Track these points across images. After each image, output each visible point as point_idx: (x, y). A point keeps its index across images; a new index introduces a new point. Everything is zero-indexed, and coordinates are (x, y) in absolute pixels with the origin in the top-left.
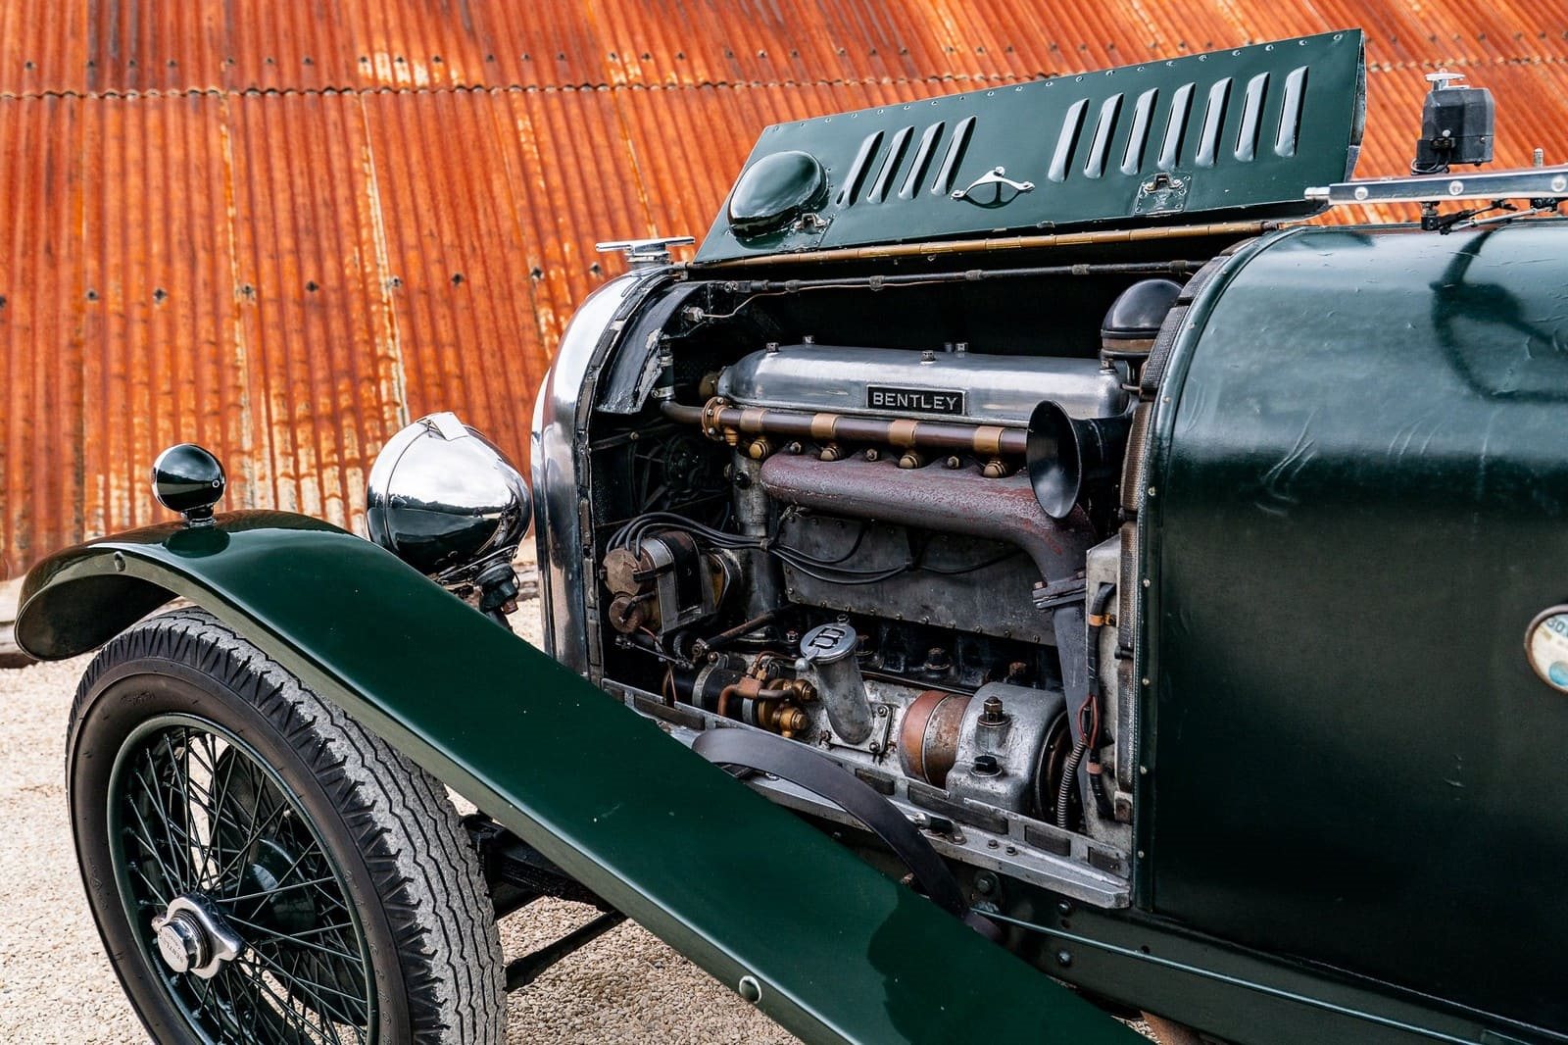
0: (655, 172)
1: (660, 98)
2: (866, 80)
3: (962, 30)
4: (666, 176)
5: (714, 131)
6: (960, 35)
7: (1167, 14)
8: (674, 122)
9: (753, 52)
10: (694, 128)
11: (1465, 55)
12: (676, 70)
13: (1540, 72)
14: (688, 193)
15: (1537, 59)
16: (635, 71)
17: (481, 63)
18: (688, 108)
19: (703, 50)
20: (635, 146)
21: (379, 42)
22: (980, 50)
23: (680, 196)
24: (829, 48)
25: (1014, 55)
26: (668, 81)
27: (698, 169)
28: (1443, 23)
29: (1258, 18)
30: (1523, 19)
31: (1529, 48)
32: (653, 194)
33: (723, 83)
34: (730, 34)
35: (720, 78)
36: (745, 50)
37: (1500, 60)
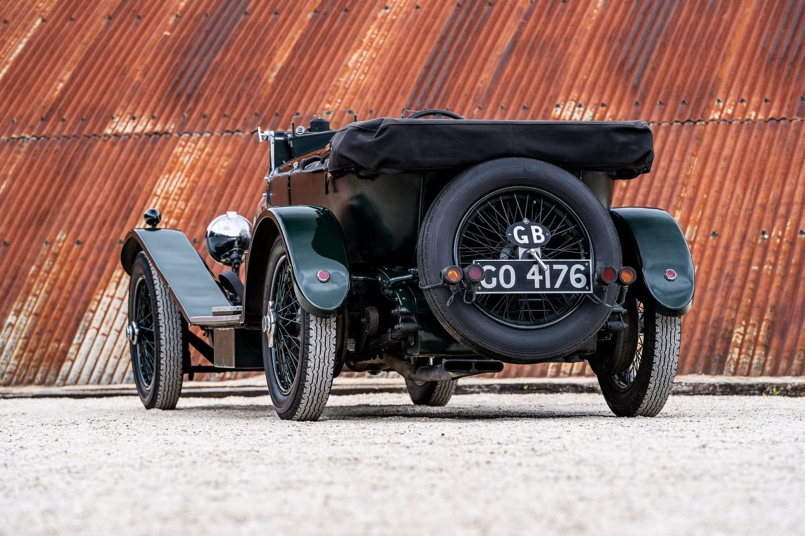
0: (700, 177)
4: (705, 181)
5: (757, 151)
10: (745, 150)
12: (757, 110)
16: (728, 111)
17: (629, 108)
18: (749, 137)
19: (784, 96)
21: (574, 94)
23: (707, 193)
26: (747, 117)
27: (730, 176)
32: (690, 191)
33: (785, 119)
35: (785, 115)
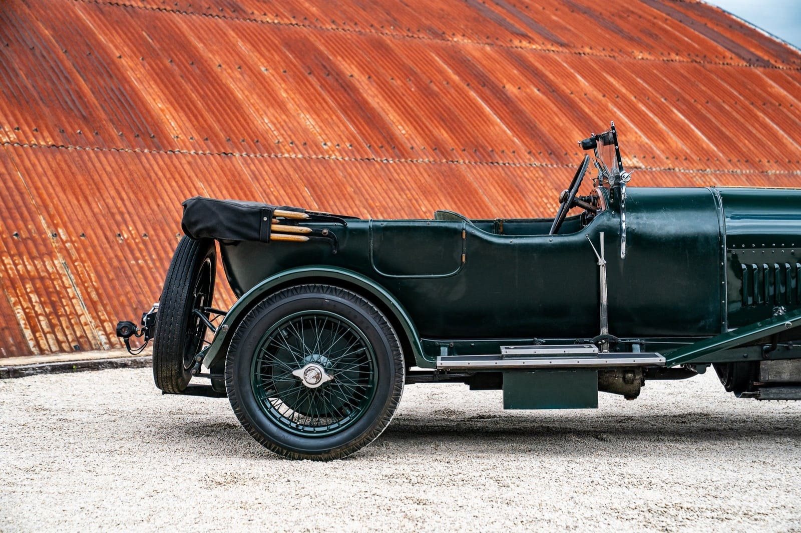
0: (37, 189)
1: (30, 151)
2: (136, 150)
3: (180, 127)
4: (43, 191)
5: (62, 170)
6: (180, 130)
7: (282, 127)
8: (42, 164)
9: (74, 130)
10: (51, 168)
11: (428, 157)
12: (35, 137)
13: (463, 168)
14: (56, 200)
15: (461, 161)
16: (13, 136)
18: (46, 158)
19: (47, 127)
20: (23, 175)
22: (192, 138)
23: (53, 202)
24: (114, 132)
25: (209, 142)
26: (33, 142)
27: (58, 189)
28: (416, 141)
29: (327, 132)
30: (454, 141)
31: (458, 156)
32: (38, 200)
33: (62, 146)
34: (59, 120)
35: (60, 144)
36: (70, 130)
37: (444, 161)
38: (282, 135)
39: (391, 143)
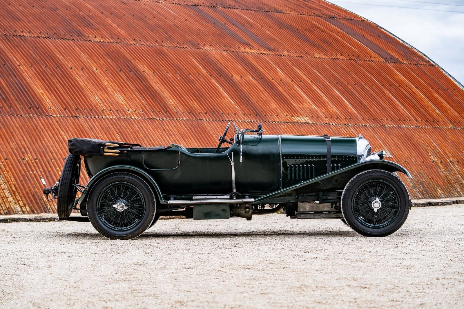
2: (30, 115)
6: (52, 104)
7: (105, 101)
11: (185, 117)
13: (205, 123)
15: (205, 119)
22: (58, 108)
24: (19, 106)
25: (67, 110)
28: (180, 108)
29: (130, 104)
30: (201, 108)
37: (195, 119)
38: (105, 106)
39: (165, 109)
